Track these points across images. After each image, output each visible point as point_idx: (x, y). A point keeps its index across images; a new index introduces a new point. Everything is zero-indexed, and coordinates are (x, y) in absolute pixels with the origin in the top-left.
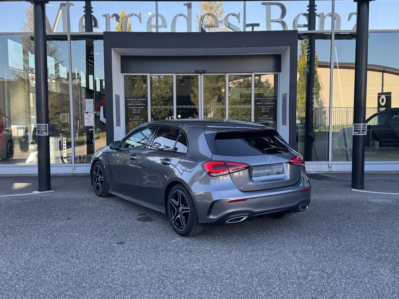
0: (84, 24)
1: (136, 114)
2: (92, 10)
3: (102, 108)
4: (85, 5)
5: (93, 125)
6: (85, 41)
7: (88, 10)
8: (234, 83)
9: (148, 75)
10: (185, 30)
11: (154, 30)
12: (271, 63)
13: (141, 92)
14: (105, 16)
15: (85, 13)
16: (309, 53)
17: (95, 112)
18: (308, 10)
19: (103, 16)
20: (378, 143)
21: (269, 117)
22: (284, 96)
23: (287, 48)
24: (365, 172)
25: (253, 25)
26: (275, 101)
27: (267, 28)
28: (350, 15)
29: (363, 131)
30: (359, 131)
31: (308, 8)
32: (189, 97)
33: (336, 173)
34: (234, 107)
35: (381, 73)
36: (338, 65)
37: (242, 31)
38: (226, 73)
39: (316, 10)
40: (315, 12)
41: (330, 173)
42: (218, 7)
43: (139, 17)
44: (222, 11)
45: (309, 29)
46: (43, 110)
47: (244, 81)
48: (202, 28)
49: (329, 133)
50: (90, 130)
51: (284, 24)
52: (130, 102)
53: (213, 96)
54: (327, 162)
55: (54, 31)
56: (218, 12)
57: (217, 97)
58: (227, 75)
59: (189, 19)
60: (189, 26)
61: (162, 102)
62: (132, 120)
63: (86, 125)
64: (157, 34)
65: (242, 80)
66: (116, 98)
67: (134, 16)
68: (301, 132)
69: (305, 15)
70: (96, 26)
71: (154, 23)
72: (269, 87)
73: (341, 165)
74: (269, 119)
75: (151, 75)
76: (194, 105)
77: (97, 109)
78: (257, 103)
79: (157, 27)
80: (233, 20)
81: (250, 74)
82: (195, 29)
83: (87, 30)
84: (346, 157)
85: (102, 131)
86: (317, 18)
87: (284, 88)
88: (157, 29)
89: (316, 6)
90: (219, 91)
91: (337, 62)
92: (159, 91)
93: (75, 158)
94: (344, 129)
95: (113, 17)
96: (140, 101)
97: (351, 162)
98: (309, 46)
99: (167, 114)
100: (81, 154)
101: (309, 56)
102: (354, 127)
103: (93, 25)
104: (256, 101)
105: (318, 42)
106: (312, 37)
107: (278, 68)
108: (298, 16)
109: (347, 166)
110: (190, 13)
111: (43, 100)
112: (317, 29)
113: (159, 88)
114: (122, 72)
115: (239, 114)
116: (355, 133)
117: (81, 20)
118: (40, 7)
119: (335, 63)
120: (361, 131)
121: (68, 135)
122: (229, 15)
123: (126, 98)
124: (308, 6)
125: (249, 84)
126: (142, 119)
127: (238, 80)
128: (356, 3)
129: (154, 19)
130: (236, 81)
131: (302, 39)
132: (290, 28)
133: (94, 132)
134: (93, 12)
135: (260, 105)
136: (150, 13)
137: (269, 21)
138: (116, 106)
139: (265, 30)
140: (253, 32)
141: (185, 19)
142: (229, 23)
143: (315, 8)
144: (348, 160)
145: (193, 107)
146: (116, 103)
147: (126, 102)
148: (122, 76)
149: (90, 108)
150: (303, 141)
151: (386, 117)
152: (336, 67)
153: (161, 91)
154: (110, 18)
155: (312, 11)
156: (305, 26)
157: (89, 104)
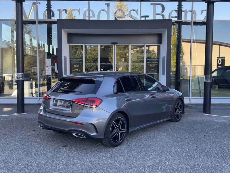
0: (46, 14)
1: (77, 68)
2: (51, 7)
3: (56, 64)
4: (47, 4)
5: (51, 74)
6: (47, 25)
7: (49, 6)
8: (134, 51)
9: (84, 45)
10: (106, 19)
11: (87, 19)
12: (155, 39)
13: (80, 55)
14: (59, 10)
15: (47, 9)
16: (178, 33)
17: (52, 67)
18: (177, 8)
19: (57, 10)
20: (217, 86)
21: (154, 70)
22: (164, 58)
23: (166, 30)
24: (211, 104)
25: (145, 17)
26: (158, 61)
27: (153, 18)
28: (202, 11)
29: (210, 79)
30: (208, 79)
31: (178, 7)
32: (108, 59)
33: (194, 104)
34: (134, 64)
35: (219, 46)
36: (195, 41)
37: (139, 19)
38: (129, 44)
39: (182, 8)
40: (182, 9)
41: (190, 104)
42: (125, 7)
43: (79, 11)
44: (128, 9)
45: (178, 19)
46: (21, 65)
47: (140, 50)
48: (115, 18)
49: (189, 80)
50: (49, 77)
51: (163, 16)
52: (72, 61)
53: (122, 58)
54: (189, 97)
55: (29, 19)
56: (125, 10)
57: (124, 58)
58: (130, 45)
59: (108, 12)
60: (108, 16)
61: (92, 61)
62: (74, 71)
63: (47, 74)
64: (89, 20)
65: (138, 49)
66: (64, 58)
67: (76, 11)
68: (173, 79)
69: (176, 11)
70: (53, 16)
71: (87, 14)
72: (154, 53)
73: (197, 99)
74: (155, 72)
75: (86, 45)
76: (110, 63)
77: (53, 65)
78: (148, 62)
79: (89, 17)
80: (133, 14)
81: (144, 45)
82: (112, 18)
83: (48, 18)
84: (199, 95)
85: (56, 78)
86: (183, 13)
87: (164, 53)
88: (89, 18)
89: (182, 6)
90: (125, 55)
91: (195, 39)
92: (90, 55)
93: (40, 94)
94: (198, 78)
95: (63, 11)
96: (78, 60)
97: (203, 98)
98: (178, 29)
99: (95, 68)
100: (43, 91)
101: (178, 35)
102: (205, 77)
103: (52, 15)
104: (147, 61)
105: (183, 27)
106: (180, 24)
107: (160, 42)
108: (172, 11)
109: (200, 100)
110: (108, 10)
111: (21, 59)
112: (183, 19)
113: (90, 53)
114: (68, 43)
115: (137, 68)
116: (206, 80)
117: (45, 12)
118: (19, 4)
119: (194, 40)
120: (209, 79)
121: (36, 80)
122: (131, 10)
123: (70, 58)
124: (177, 6)
125: (142, 51)
126: (80, 71)
127: (137, 49)
128: (206, 4)
129: (87, 12)
130: (135, 49)
131: (174, 25)
132: (167, 18)
133: (51, 78)
134: (51, 8)
135: (149, 63)
136: (85, 9)
137: (155, 14)
138: (64, 63)
139: (153, 19)
140: (145, 20)
141: (106, 13)
142: (131, 15)
143: (182, 7)
144: (201, 96)
145: (110, 64)
146: (64, 61)
147: (70, 61)
148: (68, 45)
149: (49, 64)
150: (174, 85)
151: (222, 71)
152: (194, 42)
153: (92, 55)
154: (61, 12)
155: (180, 9)
156: (176, 17)
157: (49, 61)
